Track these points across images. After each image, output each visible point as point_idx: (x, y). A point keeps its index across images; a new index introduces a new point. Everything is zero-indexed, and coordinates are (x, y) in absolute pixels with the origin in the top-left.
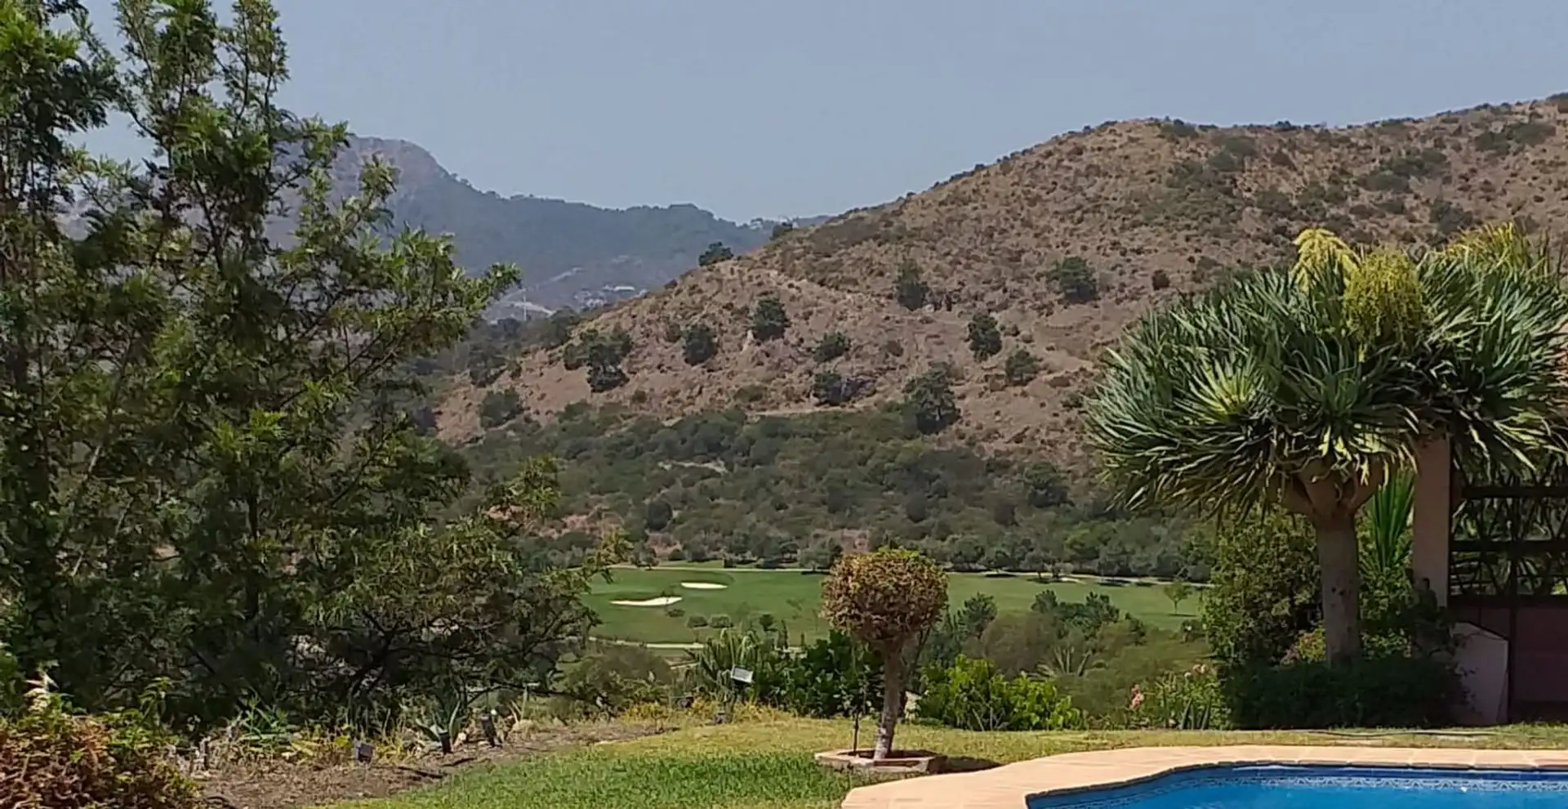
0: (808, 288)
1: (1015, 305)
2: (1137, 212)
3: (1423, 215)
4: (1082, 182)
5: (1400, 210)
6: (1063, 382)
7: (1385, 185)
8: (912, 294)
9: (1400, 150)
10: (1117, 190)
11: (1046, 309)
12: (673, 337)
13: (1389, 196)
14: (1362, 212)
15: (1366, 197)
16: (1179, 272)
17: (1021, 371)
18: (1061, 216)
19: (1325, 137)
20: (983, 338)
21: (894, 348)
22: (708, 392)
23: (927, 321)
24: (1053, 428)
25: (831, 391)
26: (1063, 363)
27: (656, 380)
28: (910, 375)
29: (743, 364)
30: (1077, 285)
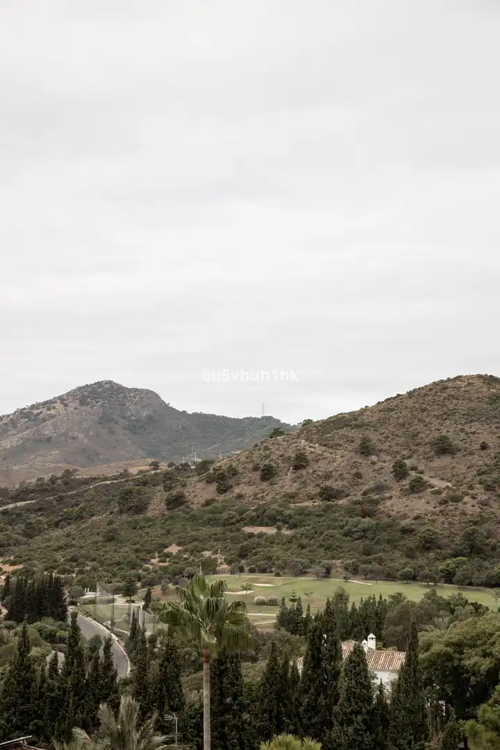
0: (318, 449)
1: (415, 456)
2: (472, 416)
4: (447, 402)
6: (439, 492)
8: (366, 450)
10: (463, 406)
11: (429, 459)
12: (255, 469)
17: (417, 487)
18: (437, 417)
20: (400, 472)
21: (358, 475)
22: (271, 494)
23: (373, 463)
24: (434, 513)
25: (328, 495)
26: (438, 484)
27: (247, 489)
28: (366, 488)
29: (287, 482)
30: (444, 448)
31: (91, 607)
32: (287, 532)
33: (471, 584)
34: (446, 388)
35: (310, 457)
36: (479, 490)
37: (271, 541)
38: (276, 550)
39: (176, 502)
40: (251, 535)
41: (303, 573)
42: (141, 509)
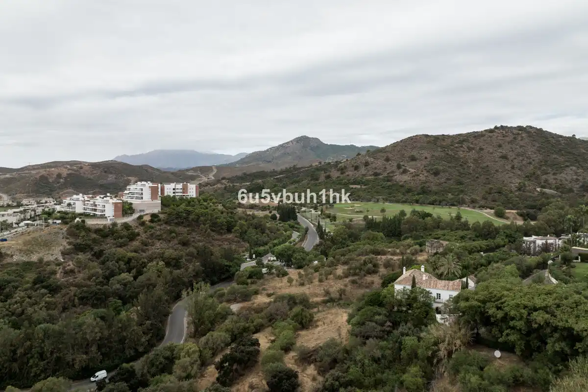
0: (372, 160)
1: (404, 162)
2: (422, 148)
3: (466, 147)
4: (413, 144)
5: (462, 147)
6: (412, 173)
7: (459, 143)
8: (387, 160)
9: (461, 138)
10: (419, 145)
11: (408, 162)
12: (353, 166)
13: (460, 145)
14: (456, 147)
15: (457, 145)
16: (428, 156)
17: (405, 172)
18: (410, 149)
19: (448, 136)
20: (399, 167)
21: (385, 168)
22: (358, 174)
23: (390, 164)
24: (411, 180)
25: (376, 174)
26: (412, 170)
27: (350, 173)
28: (388, 172)
29: (363, 170)
30: (413, 159)
31: (304, 214)
32: (363, 187)
33: (424, 204)
34: (412, 139)
35: (370, 162)
36: (425, 172)
37: (359, 190)
38: (361, 193)
39: (328, 177)
40: (352, 188)
41: (370, 201)
42: (317, 179)
